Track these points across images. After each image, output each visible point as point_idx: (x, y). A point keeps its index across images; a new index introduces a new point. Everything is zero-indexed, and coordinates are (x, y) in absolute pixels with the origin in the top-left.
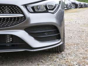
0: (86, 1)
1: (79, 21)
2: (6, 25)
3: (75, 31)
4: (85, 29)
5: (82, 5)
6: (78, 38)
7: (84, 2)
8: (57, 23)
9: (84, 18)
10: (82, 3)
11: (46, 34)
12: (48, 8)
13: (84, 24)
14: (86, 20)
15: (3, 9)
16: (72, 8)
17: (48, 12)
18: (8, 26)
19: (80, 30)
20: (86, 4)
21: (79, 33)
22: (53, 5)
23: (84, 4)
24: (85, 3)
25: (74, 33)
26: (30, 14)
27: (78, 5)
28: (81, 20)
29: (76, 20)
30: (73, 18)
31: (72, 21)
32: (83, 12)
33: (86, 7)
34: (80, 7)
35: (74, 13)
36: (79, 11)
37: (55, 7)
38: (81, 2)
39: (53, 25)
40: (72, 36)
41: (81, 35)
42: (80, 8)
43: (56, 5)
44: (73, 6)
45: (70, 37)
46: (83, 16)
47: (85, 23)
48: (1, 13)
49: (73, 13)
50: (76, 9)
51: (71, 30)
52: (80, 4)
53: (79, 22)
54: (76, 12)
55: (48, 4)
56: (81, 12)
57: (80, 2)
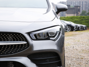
0: (83, 23)
1: (77, 46)
2: (10, 52)
3: (74, 57)
4: (84, 56)
5: (79, 28)
6: (77, 65)
7: (81, 23)
8: (58, 50)
9: (82, 43)
10: (79, 25)
11: (48, 61)
12: (50, 35)
13: (83, 50)
14: (84, 45)
15: (3, 36)
16: (67, 31)
17: (50, 39)
18: (12, 53)
19: (79, 57)
20: (83, 27)
21: (77, 60)
22: (54, 33)
23: (81, 27)
24: (82, 25)
25: (73, 60)
26: (33, 41)
27: (74, 28)
28: (79, 46)
29: (73, 46)
30: (70, 43)
31: (69, 46)
32: (80, 36)
33: (83, 30)
34: (76, 29)
35: (71, 37)
36: (76, 34)
37: (56, 35)
38: (78, 23)
39: (54, 52)
40: (70, 63)
41: (80, 62)
42: (76, 31)
43: (57, 32)
44: (68, 29)
45: (68, 64)
46: (81, 40)
47: (84, 48)
48: (3, 40)
49: (69, 37)
50: (72, 32)
51: (69, 57)
52: (76, 26)
53: (77, 48)
54: (72, 35)
55: (49, 32)
56: (78, 36)
57: (76, 24)
